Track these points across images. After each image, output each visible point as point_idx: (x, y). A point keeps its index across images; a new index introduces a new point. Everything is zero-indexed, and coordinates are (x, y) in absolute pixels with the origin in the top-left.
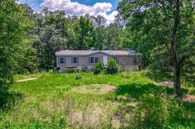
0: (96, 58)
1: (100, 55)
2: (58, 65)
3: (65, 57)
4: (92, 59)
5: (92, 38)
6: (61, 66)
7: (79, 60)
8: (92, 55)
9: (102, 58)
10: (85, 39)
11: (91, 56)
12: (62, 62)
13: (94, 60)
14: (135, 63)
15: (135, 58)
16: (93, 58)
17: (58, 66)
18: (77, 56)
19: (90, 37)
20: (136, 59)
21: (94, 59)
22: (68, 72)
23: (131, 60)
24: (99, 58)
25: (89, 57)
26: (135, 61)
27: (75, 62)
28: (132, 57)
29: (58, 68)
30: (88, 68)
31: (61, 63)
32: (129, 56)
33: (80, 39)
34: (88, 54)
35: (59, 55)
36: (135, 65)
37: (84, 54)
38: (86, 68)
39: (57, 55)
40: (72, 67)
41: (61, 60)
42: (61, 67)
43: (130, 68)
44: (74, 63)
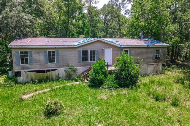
0: (91, 52)
1: (98, 45)
2: (17, 67)
3: (30, 50)
4: (84, 53)
5: (81, 22)
6: (22, 69)
7: (60, 57)
8: (85, 47)
9: (103, 51)
10: (72, 23)
11: (83, 47)
12: (24, 61)
13: (89, 56)
14: (157, 59)
15: (157, 50)
16: (87, 51)
17: (16, 69)
18: (55, 48)
19: (79, 20)
20: (159, 53)
21: (89, 53)
22: (37, 81)
23: (152, 55)
24: (98, 51)
25: (78, 49)
26: (156, 56)
27: (52, 60)
28: (153, 49)
29: (16, 72)
30: (77, 71)
31: (22, 63)
32: (148, 48)
33: (65, 23)
34: (76, 44)
35: (16, 47)
36: (156, 62)
37: (70, 44)
38: (74, 71)
39: (13, 47)
40: (45, 69)
41: (21, 56)
42: (21, 71)
43: (149, 69)
44: (50, 62)
